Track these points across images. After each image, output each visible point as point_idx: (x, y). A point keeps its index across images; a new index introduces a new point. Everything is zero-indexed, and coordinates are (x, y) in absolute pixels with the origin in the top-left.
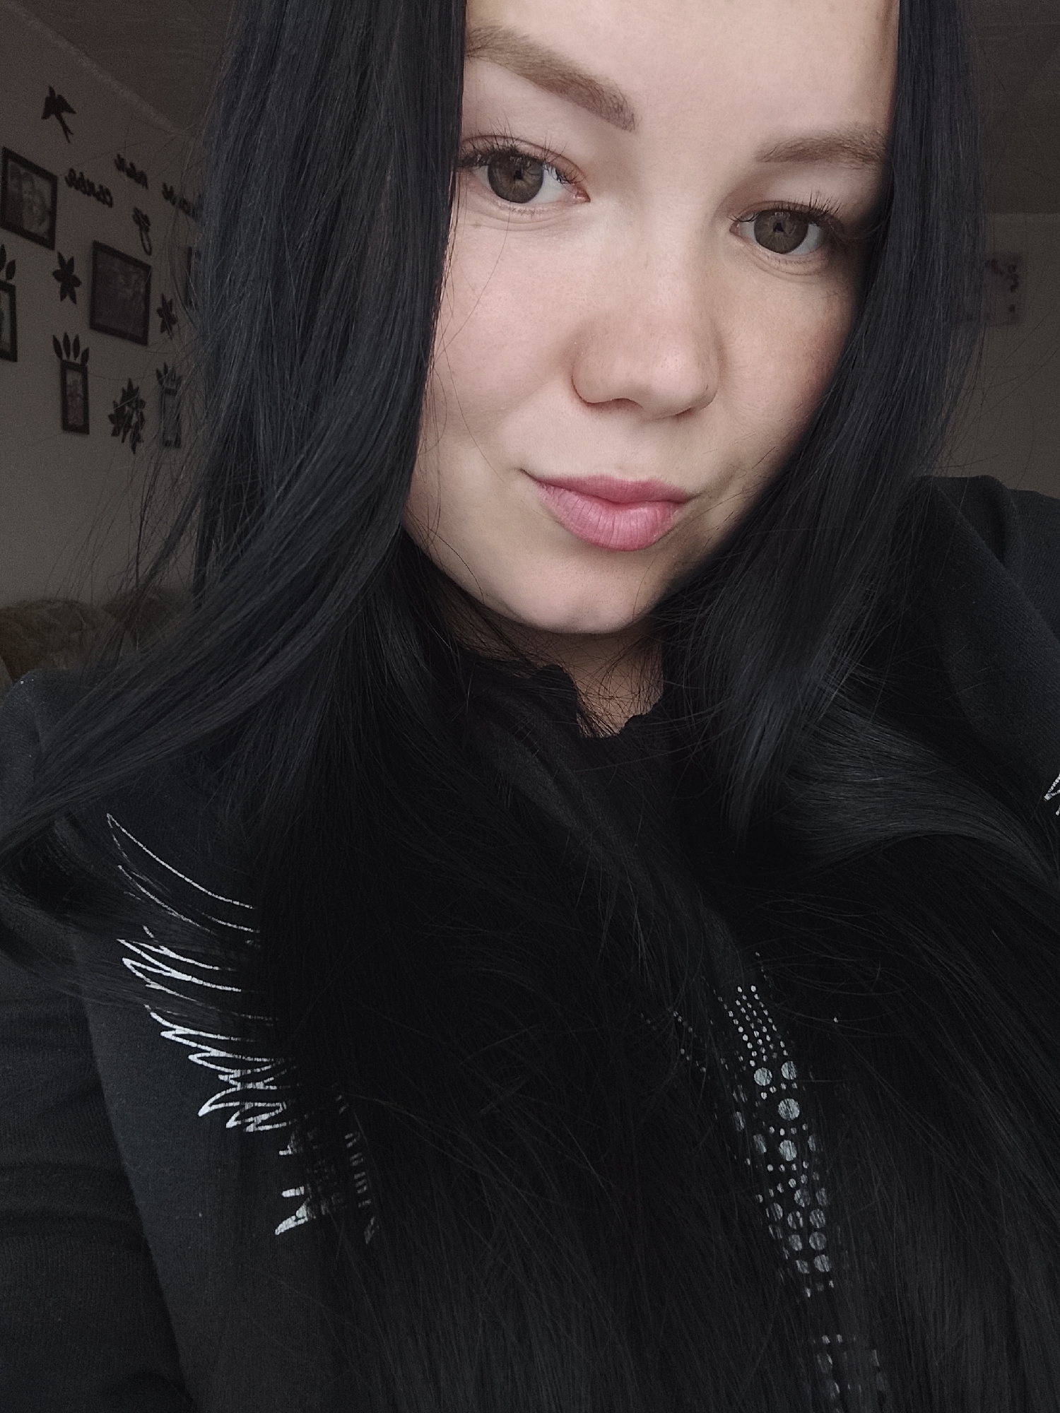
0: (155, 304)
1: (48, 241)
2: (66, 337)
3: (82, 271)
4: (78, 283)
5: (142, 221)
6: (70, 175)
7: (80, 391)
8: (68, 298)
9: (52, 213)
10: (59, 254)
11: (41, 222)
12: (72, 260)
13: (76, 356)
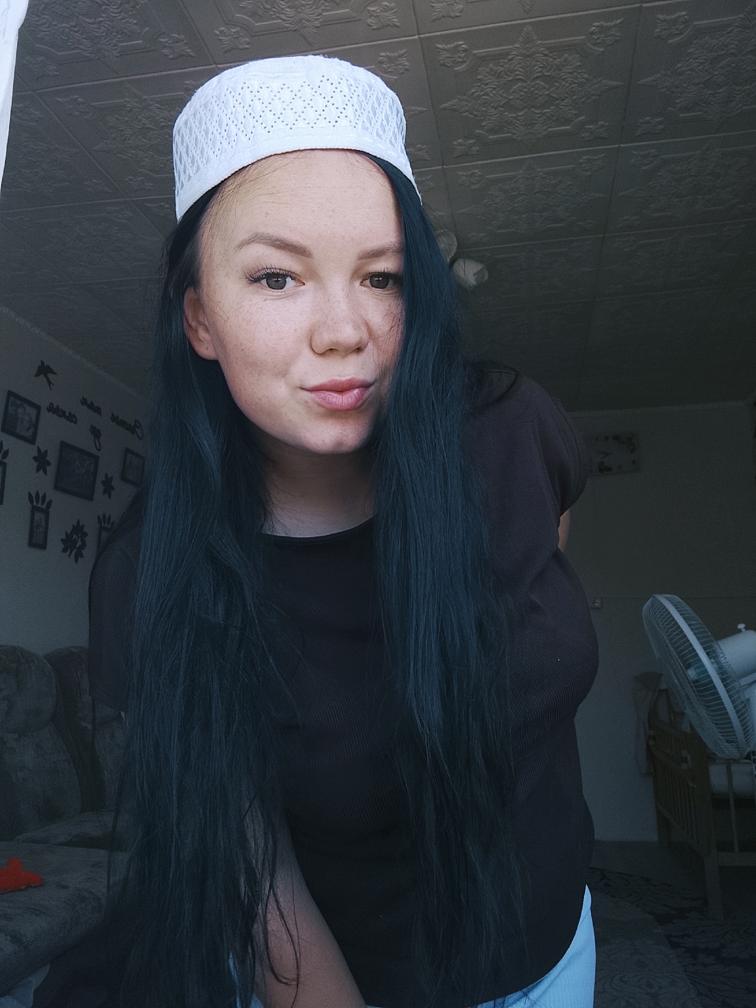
0: (100, 478)
1: (32, 440)
2: (37, 494)
3: (52, 457)
4: (49, 464)
5: (96, 433)
6: (50, 406)
7: (43, 524)
8: (41, 472)
9: (36, 426)
10: (38, 447)
11: (28, 429)
12: (46, 452)
13: (43, 504)
